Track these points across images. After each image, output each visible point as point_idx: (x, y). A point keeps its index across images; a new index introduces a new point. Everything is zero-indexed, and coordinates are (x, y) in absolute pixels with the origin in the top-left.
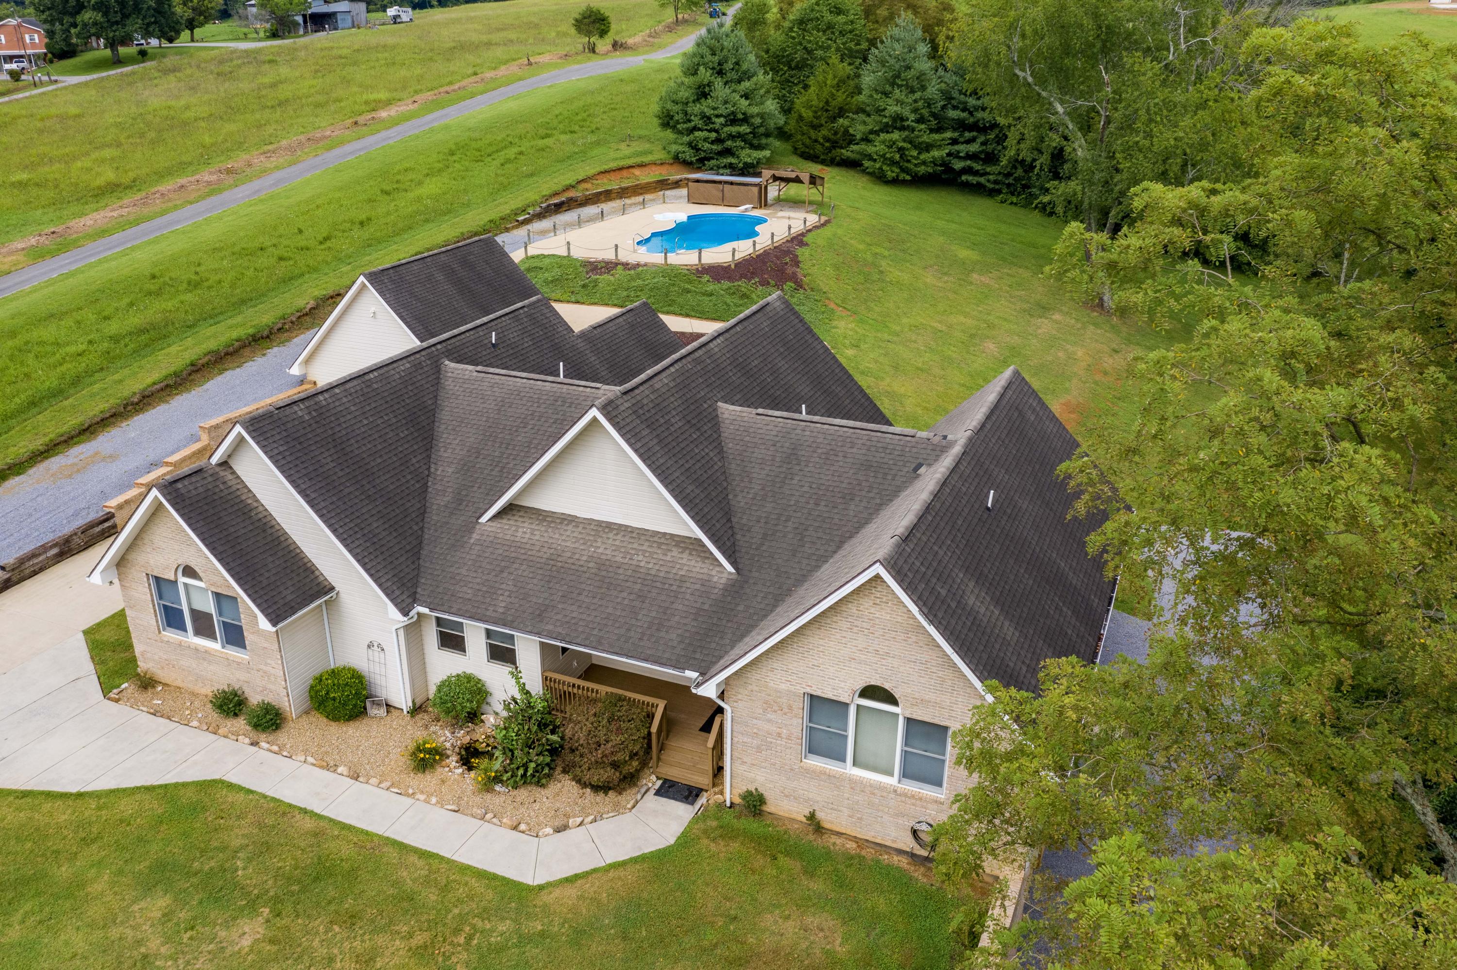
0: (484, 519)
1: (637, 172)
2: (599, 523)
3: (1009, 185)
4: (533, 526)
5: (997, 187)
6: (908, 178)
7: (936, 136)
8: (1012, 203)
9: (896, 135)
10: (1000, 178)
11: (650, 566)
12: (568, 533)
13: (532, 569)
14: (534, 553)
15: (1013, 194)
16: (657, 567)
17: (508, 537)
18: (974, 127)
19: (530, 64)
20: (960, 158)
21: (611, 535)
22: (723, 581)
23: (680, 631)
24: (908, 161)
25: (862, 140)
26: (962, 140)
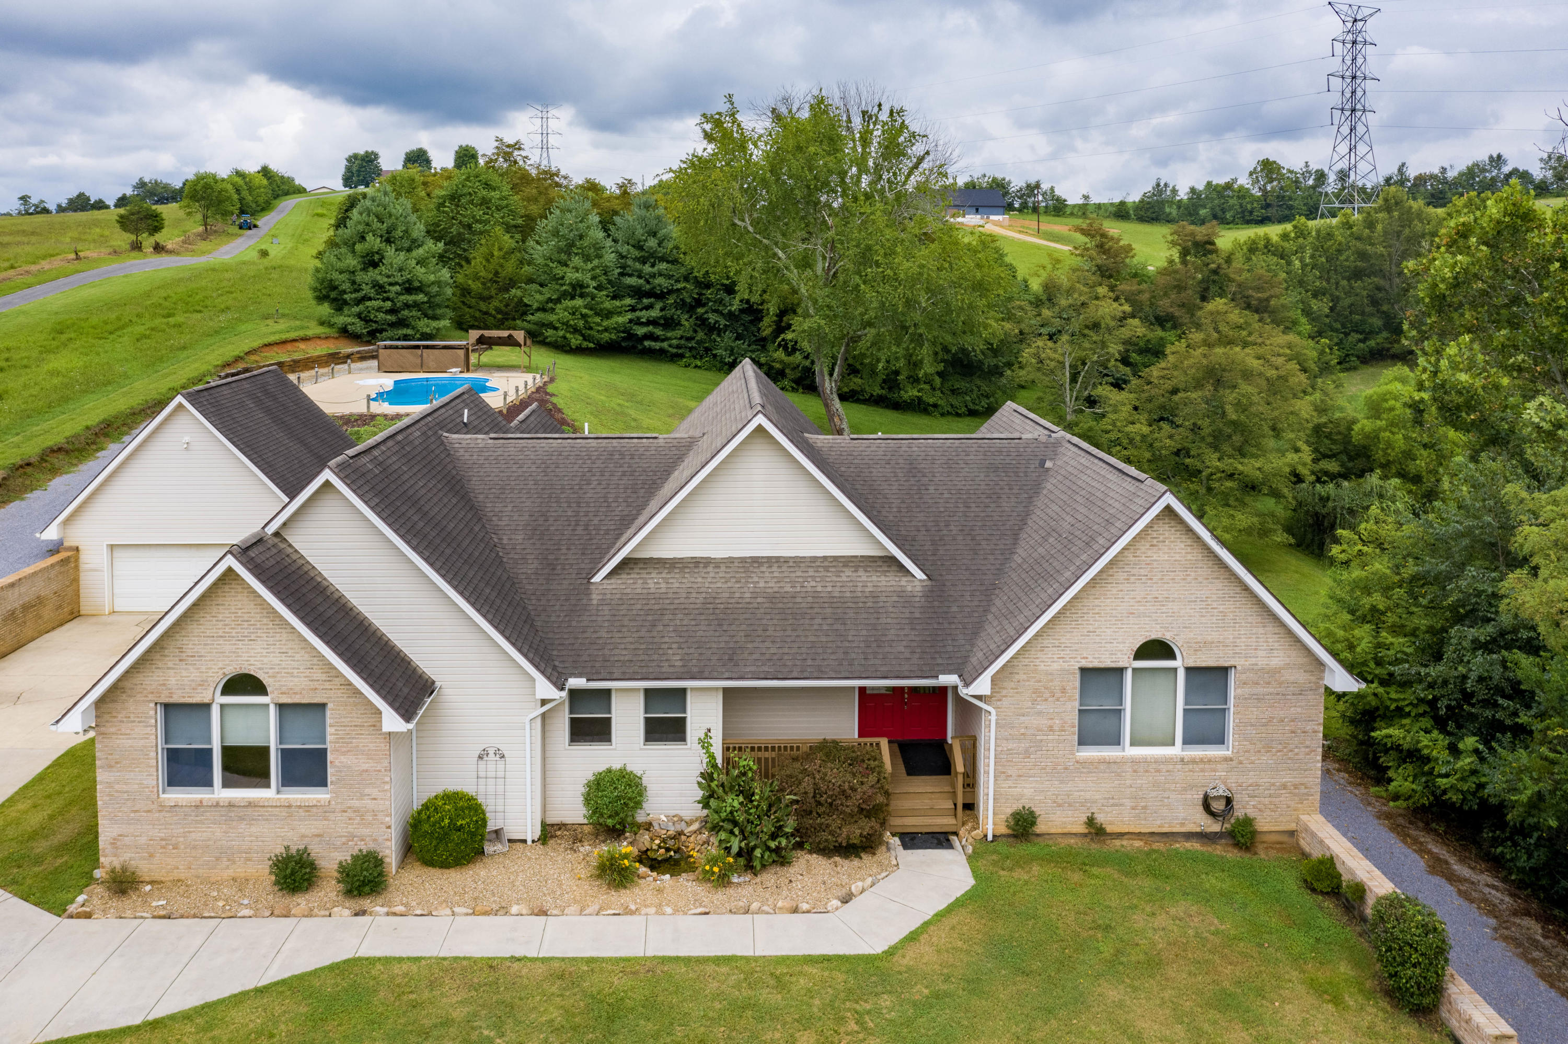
0: (597, 578)
1: (302, 346)
2: (743, 560)
3: (691, 349)
4: (664, 575)
5: (680, 351)
6: (591, 345)
7: (617, 303)
8: (696, 366)
9: (578, 302)
10: (683, 342)
11: (829, 589)
12: (712, 575)
13: (692, 617)
14: (682, 600)
15: (695, 358)
16: (838, 589)
17: (639, 591)
18: (650, 294)
19: (78, 258)
20: (642, 324)
21: (763, 569)
22: (919, 589)
23: (904, 643)
24: (591, 328)
25: (538, 309)
26: (639, 306)
